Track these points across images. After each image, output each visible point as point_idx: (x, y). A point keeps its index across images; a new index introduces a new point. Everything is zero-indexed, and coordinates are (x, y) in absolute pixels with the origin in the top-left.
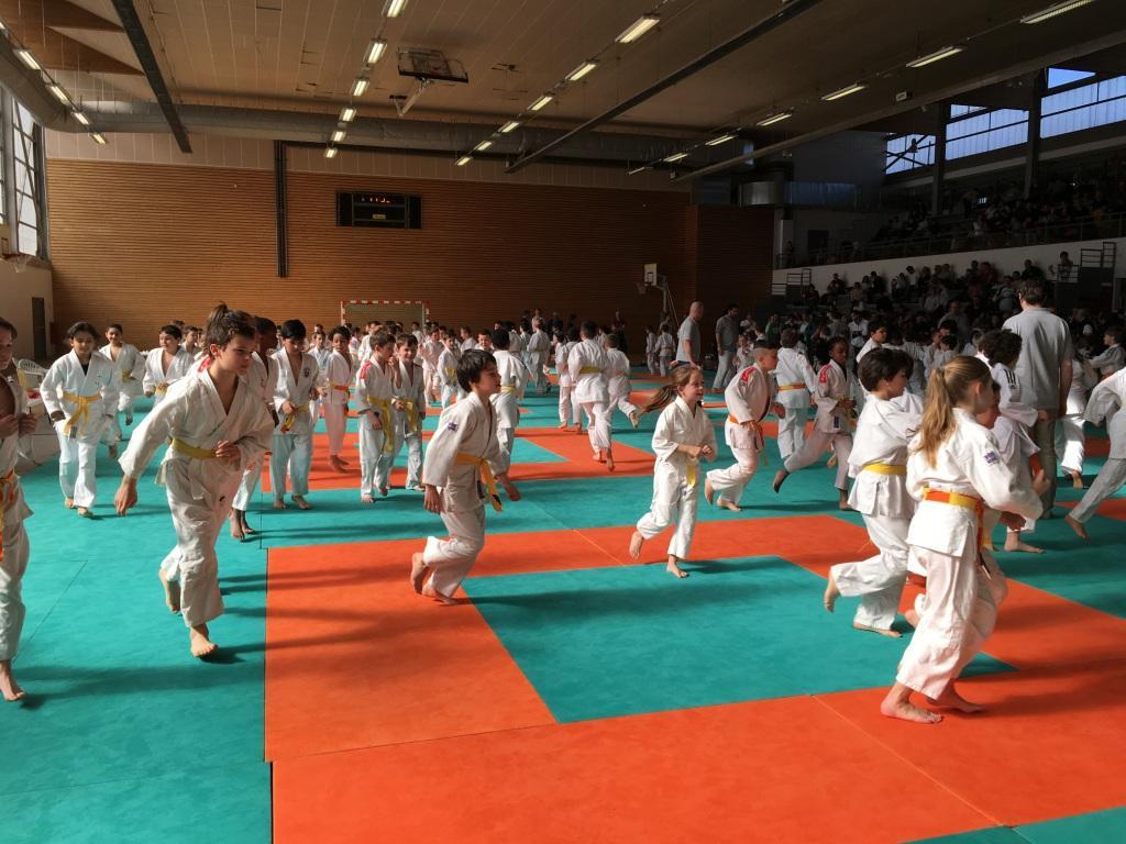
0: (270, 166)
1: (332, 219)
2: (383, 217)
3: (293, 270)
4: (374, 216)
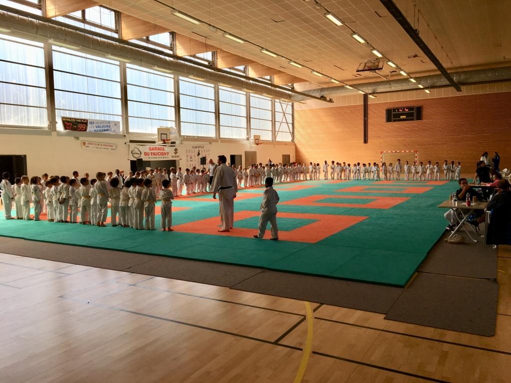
0: (362, 103)
1: (384, 120)
2: (405, 117)
3: (369, 141)
4: (401, 117)
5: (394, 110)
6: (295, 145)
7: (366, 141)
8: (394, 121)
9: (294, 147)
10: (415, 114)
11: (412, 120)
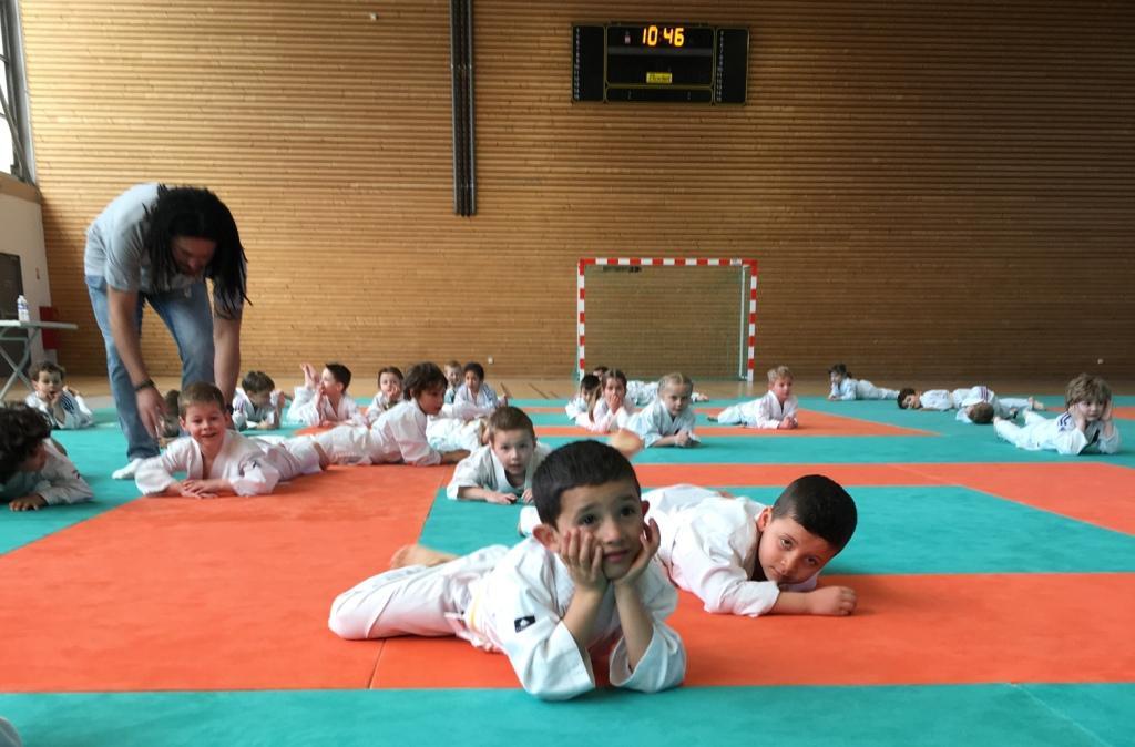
1: (560, 86)
2: (667, 77)
3: (486, 200)
4: (649, 77)
5: (617, 33)
6: (40, 200)
7: (466, 205)
8: (616, 96)
9: (36, 208)
10: (717, 70)
11: (702, 98)
